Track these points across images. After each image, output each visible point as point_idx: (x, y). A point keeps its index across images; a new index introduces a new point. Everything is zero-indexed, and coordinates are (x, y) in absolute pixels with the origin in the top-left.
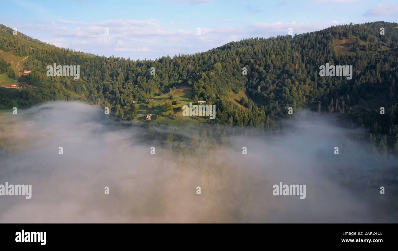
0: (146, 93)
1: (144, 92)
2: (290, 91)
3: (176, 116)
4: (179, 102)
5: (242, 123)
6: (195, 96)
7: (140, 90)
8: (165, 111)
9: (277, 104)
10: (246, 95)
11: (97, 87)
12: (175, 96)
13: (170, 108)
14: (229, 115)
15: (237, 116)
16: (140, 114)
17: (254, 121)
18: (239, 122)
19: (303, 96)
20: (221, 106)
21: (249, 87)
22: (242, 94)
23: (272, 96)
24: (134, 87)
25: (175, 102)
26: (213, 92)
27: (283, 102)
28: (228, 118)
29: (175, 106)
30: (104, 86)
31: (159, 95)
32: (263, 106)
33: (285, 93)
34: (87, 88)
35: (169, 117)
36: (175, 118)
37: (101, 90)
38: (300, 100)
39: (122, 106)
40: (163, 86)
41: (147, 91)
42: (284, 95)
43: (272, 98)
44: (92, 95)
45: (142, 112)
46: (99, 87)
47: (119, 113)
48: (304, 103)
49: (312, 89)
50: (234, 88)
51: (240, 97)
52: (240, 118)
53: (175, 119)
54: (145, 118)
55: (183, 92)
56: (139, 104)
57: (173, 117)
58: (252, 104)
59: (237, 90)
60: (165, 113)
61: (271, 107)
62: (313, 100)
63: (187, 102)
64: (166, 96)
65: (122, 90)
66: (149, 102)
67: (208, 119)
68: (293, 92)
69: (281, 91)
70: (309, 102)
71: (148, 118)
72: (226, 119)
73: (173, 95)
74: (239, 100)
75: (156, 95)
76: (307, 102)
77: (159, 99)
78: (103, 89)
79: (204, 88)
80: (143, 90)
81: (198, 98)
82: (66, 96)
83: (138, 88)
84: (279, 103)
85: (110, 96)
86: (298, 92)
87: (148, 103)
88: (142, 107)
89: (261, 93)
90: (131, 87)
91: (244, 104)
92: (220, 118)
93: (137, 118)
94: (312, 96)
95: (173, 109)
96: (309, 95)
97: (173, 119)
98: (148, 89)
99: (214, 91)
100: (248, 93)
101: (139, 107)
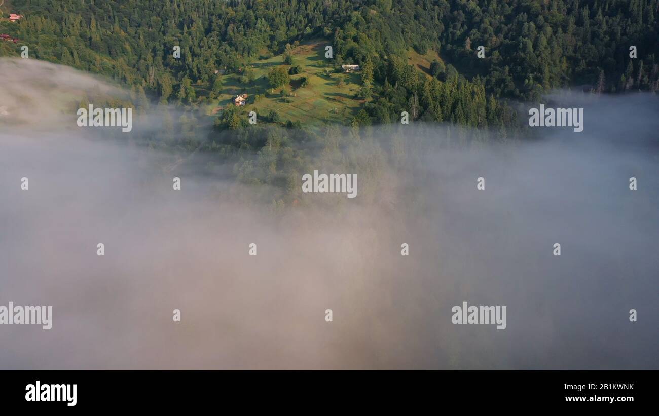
0: (242, 55)
1: (238, 53)
2: (535, 46)
3: (295, 95)
4: (304, 69)
5: (439, 108)
6: (337, 55)
7: (232, 51)
8: (274, 87)
9: (507, 73)
10: (440, 57)
11: (152, 48)
12: (296, 58)
13: (283, 79)
14: (409, 93)
15: (427, 93)
16: (225, 95)
17: (464, 105)
18: (432, 106)
19: (561, 57)
20: (392, 72)
21: (447, 42)
22: (432, 55)
23: (495, 57)
24: (220, 45)
25: (296, 68)
26: (374, 49)
27: (519, 68)
28: (408, 99)
29: (295, 77)
30: (165, 44)
31: (266, 58)
32: (478, 76)
33: (524, 49)
34: (134, 49)
35: (280, 98)
36: (293, 100)
37: (160, 53)
38: (555, 65)
39: (194, 79)
40: (276, 42)
41: (243, 52)
42: (522, 54)
43: (496, 62)
44: (142, 61)
45: (230, 90)
46: (156, 47)
47: (186, 93)
48: (563, 71)
49: (580, 43)
50: (416, 43)
51: (428, 61)
52: (435, 99)
53: (293, 102)
54: (233, 100)
55: (313, 49)
56: (226, 77)
57: (290, 99)
58: (454, 75)
59: (424, 47)
60: (273, 91)
61: (494, 80)
62: (583, 65)
63: (320, 69)
64: (279, 59)
65: (197, 50)
66: (244, 71)
67: (363, 101)
68: (542, 48)
69: (515, 47)
70: (574, 70)
71: (238, 102)
72: (404, 100)
73: (292, 55)
74: (428, 66)
75: (261, 58)
76: (571, 69)
77: (264, 66)
78: (164, 50)
79: (355, 39)
80: (236, 50)
81: (342, 61)
82: (88, 62)
83: (227, 46)
84: (510, 71)
85: (174, 64)
86: (552, 48)
87: (242, 73)
88: (231, 82)
89: (471, 53)
90: (213, 45)
91: (437, 74)
92: (390, 99)
93: (218, 102)
94: (580, 57)
95: (290, 82)
96: (574, 55)
97: (288, 102)
98: (247, 48)
99: (376, 47)
100: (445, 54)
101: (225, 81)
